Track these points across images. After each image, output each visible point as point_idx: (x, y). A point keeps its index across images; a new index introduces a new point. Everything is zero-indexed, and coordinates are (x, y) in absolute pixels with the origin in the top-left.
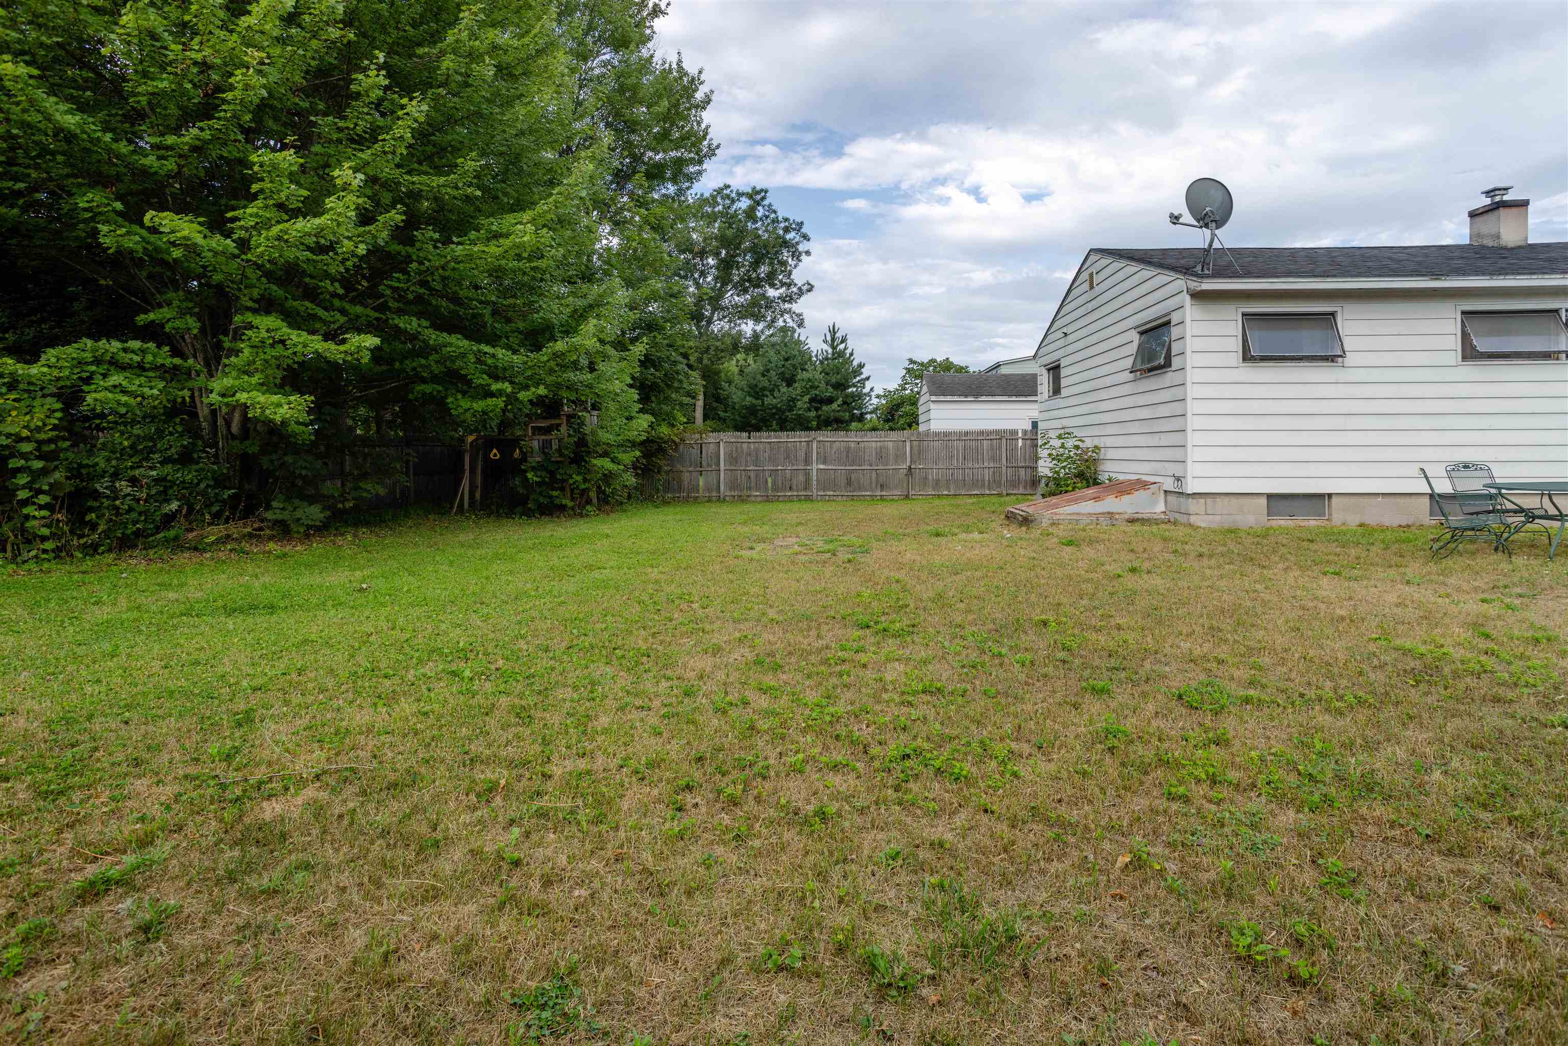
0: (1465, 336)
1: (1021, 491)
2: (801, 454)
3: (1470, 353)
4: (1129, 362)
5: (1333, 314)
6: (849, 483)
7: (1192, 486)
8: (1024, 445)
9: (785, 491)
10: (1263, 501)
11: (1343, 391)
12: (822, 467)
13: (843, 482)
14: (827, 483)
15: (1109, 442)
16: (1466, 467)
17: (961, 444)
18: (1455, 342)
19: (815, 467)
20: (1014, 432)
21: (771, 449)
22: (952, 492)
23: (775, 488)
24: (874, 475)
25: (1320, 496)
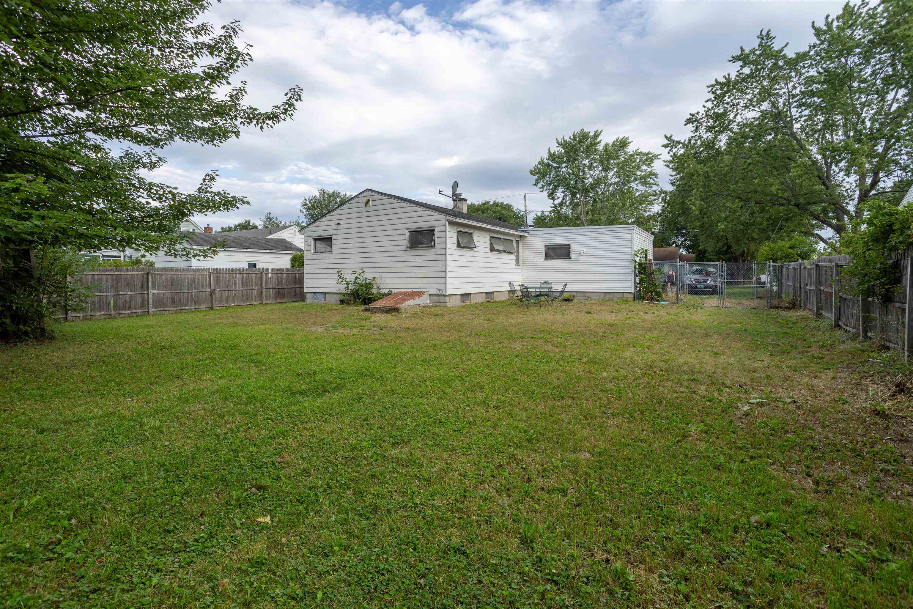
0: (491, 243)
1: (271, 301)
2: (138, 283)
3: (493, 249)
4: (404, 242)
5: (471, 233)
6: (173, 301)
7: (449, 292)
8: (272, 276)
9: (125, 310)
10: (459, 297)
12: (155, 291)
13: (169, 301)
14: (160, 302)
15: (384, 275)
16: (546, 283)
17: (241, 276)
18: (488, 245)
19: (151, 291)
20: (267, 270)
21: (113, 279)
22: (236, 304)
23: (117, 307)
24: (190, 295)
25: (468, 294)
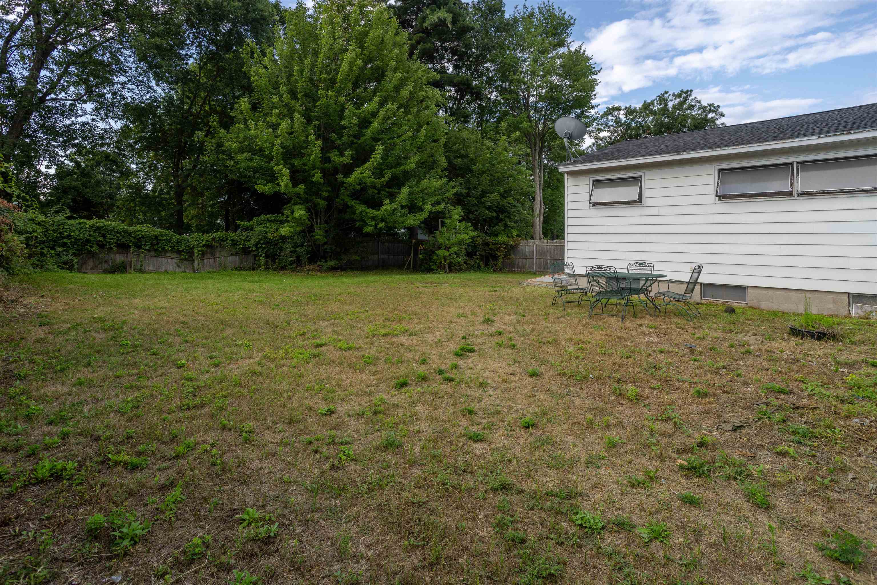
5: (640, 177)
11: (643, 220)
16: (641, 264)
